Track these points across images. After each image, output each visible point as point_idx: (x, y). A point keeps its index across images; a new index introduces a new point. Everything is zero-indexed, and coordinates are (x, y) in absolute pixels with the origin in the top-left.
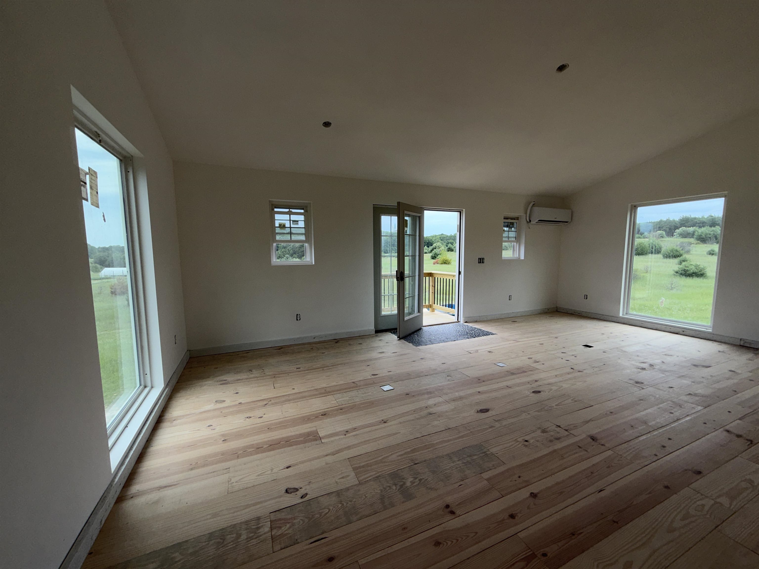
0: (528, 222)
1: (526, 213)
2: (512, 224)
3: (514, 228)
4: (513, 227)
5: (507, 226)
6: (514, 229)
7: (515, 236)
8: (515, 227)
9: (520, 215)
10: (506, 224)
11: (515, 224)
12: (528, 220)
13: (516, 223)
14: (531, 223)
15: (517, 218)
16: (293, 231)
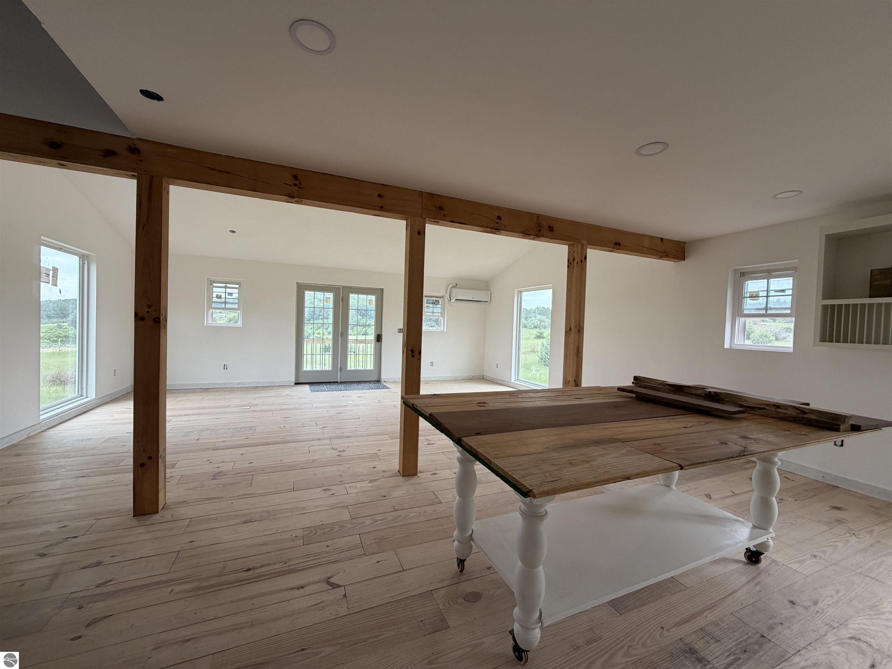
1: (447, 293)
7: (440, 312)
8: (440, 304)
9: (444, 295)
10: (431, 301)
12: (449, 299)
13: (441, 301)
14: (451, 301)
15: (442, 297)
16: (227, 300)
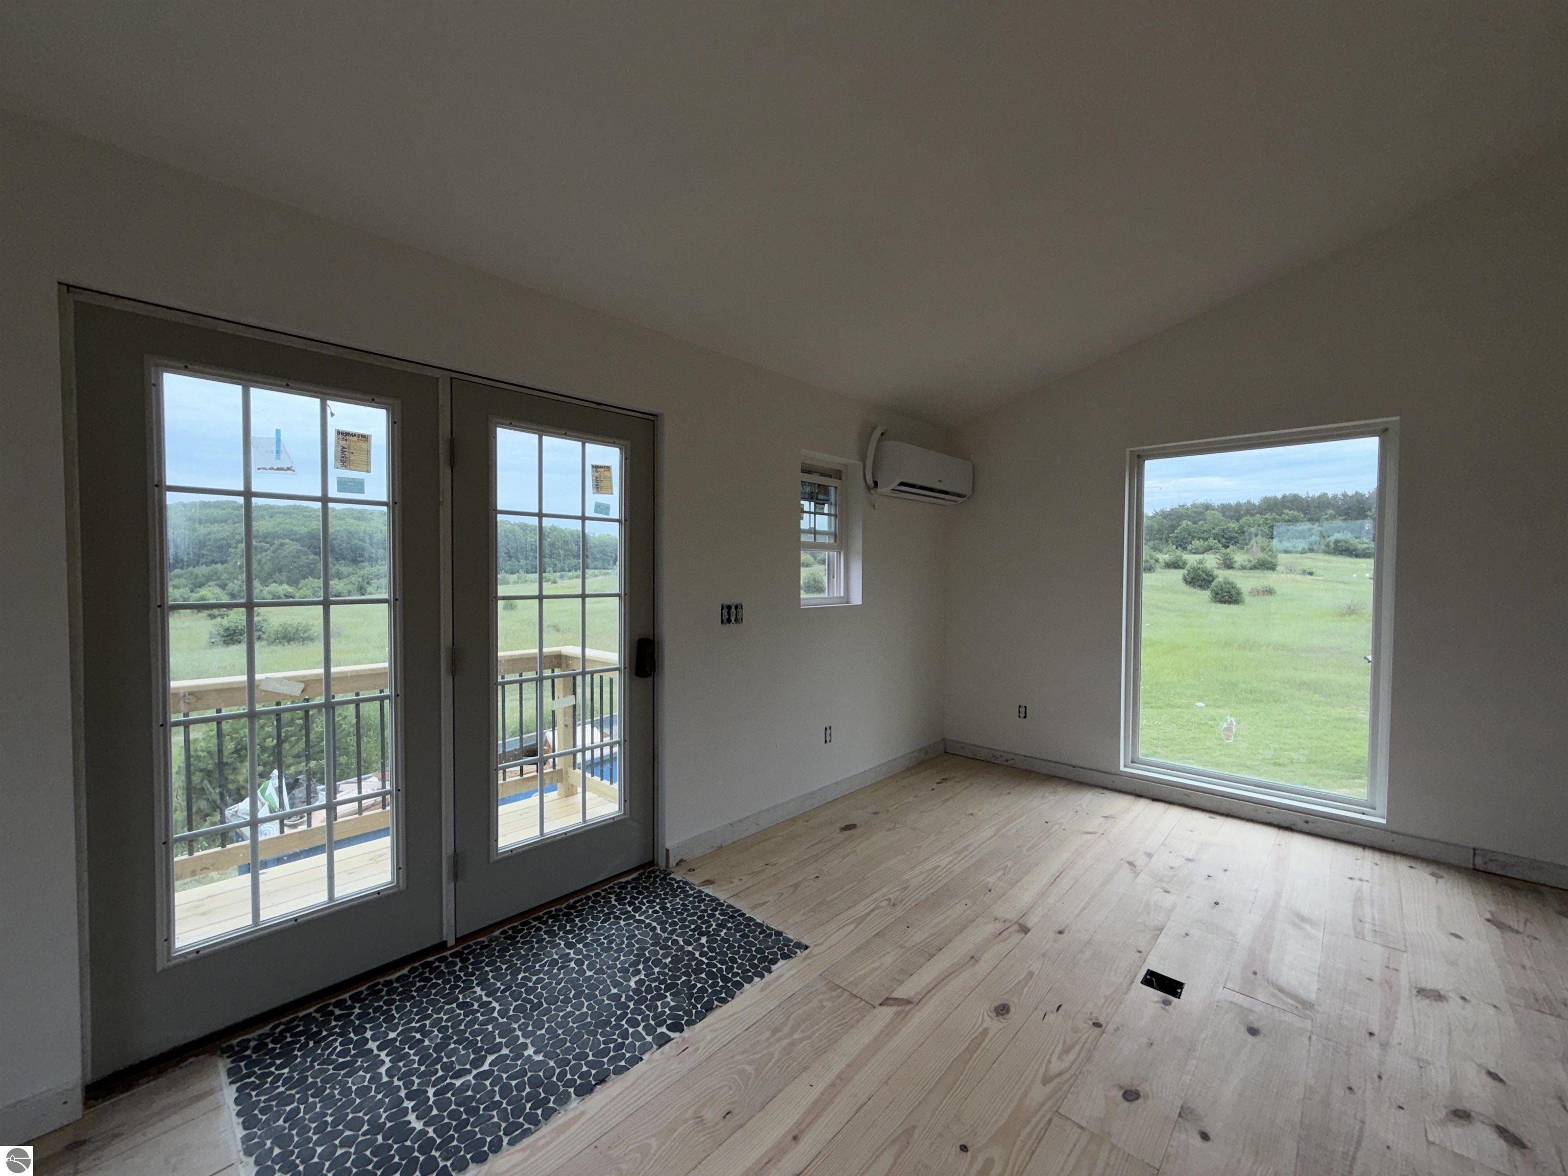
0: (869, 488)
1: (864, 461)
2: (825, 489)
3: (830, 504)
4: (827, 501)
5: (810, 498)
6: (829, 508)
7: (833, 529)
8: (833, 500)
9: (846, 466)
10: (808, 489)
11: (832, 490)
12: (870, 482)
13: (836, 488)
14: (879, 490)
15: (837, 474)
